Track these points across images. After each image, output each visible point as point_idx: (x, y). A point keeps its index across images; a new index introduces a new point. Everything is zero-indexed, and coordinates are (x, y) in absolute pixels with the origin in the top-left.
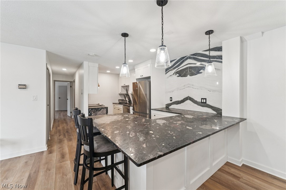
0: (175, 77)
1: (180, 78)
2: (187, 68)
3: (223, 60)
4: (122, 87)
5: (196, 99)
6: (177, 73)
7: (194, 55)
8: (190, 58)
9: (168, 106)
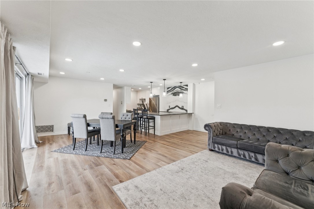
0: (172, 96)
1: (174, 96)
2: (176, 92)
3: (188, 90)
4: (140, 99)
5: (180, 107)
6: (172, 94)
7: (179, 86)
8: (178, 87)
9: (168, 110)
